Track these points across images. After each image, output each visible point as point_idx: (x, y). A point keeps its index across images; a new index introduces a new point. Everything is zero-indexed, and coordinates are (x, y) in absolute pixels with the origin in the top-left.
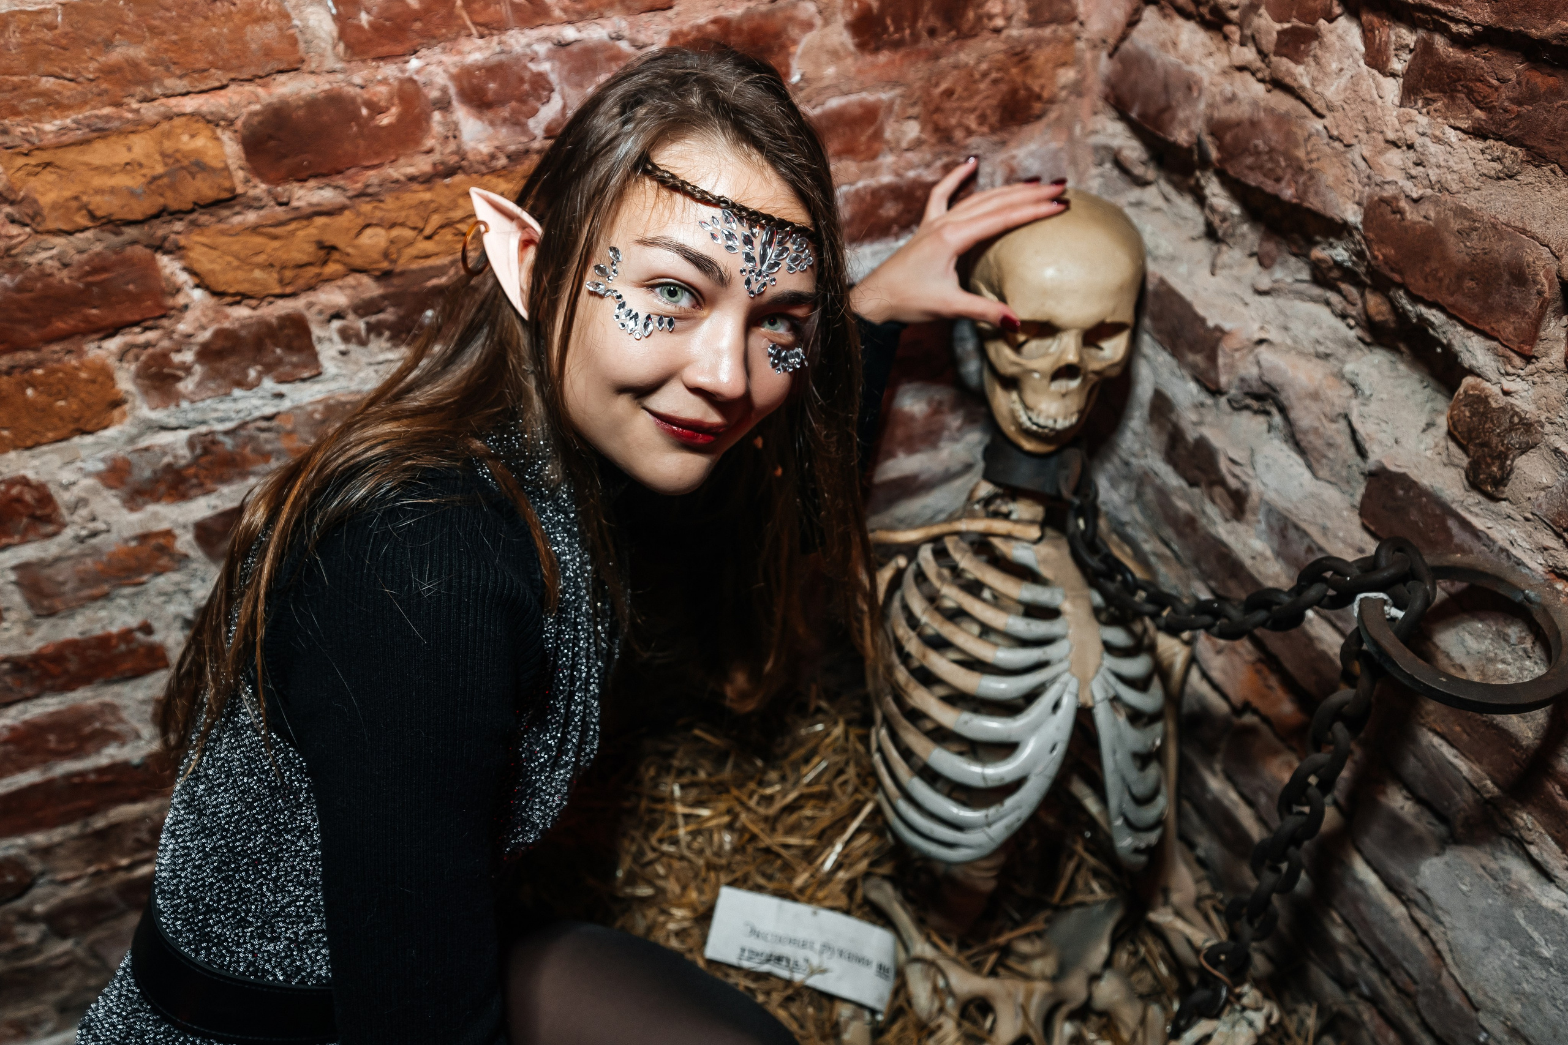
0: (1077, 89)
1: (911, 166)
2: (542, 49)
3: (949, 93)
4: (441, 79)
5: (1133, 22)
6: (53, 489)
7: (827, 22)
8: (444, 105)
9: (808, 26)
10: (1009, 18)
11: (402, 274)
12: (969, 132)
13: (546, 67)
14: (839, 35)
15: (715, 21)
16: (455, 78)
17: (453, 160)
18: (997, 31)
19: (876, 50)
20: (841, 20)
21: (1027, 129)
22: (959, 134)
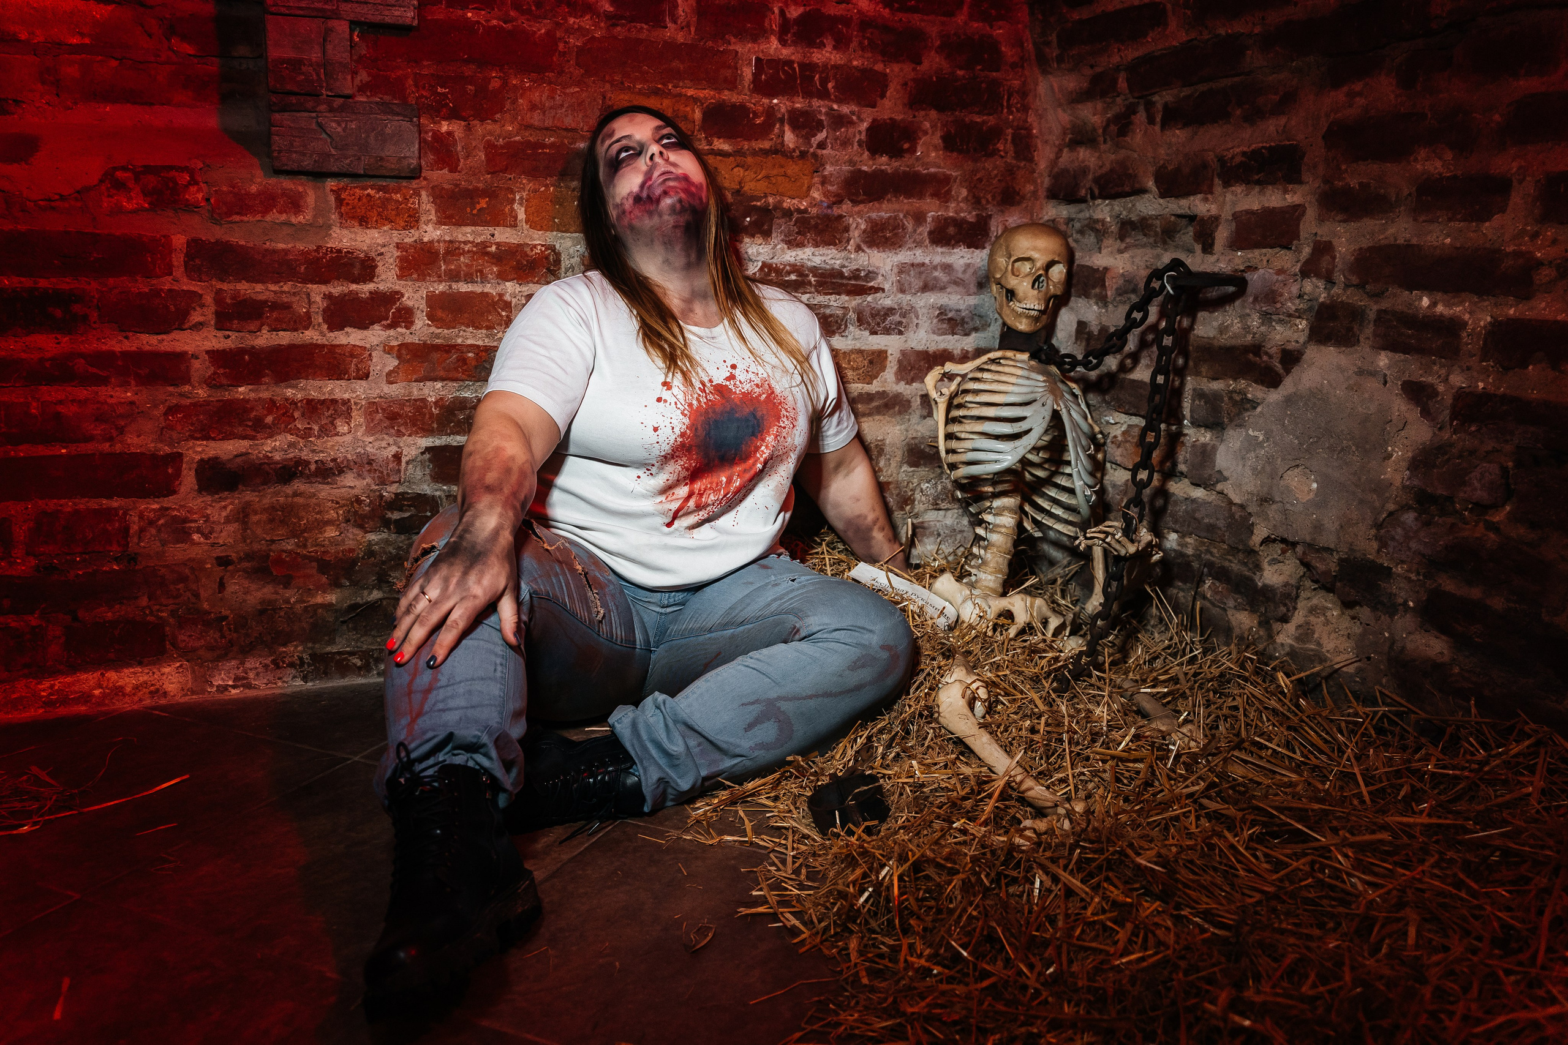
0: (1034, 193)
1: (962, 210)
2: (824, 110)
3: (980, 180)
4: (783, 110)
5: (1058, 157)
6: (563, 257)
7: (933, 134)
8: (782, 121)
9: (926, 133)
10: (1006, 153)
11: (743, 195)
12: (988, 201)
13: (823, 118)
14: (937, 140)
15: (891, 119)
16: (789, 112)
17: (779, 147)
18: (1002, 157)
19: (952, 151)
20: (939, 134)
21: (1013, 208)
22: (984, 202)
